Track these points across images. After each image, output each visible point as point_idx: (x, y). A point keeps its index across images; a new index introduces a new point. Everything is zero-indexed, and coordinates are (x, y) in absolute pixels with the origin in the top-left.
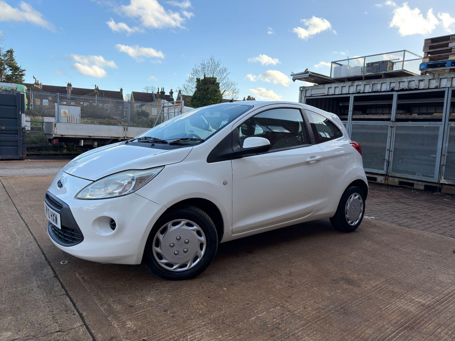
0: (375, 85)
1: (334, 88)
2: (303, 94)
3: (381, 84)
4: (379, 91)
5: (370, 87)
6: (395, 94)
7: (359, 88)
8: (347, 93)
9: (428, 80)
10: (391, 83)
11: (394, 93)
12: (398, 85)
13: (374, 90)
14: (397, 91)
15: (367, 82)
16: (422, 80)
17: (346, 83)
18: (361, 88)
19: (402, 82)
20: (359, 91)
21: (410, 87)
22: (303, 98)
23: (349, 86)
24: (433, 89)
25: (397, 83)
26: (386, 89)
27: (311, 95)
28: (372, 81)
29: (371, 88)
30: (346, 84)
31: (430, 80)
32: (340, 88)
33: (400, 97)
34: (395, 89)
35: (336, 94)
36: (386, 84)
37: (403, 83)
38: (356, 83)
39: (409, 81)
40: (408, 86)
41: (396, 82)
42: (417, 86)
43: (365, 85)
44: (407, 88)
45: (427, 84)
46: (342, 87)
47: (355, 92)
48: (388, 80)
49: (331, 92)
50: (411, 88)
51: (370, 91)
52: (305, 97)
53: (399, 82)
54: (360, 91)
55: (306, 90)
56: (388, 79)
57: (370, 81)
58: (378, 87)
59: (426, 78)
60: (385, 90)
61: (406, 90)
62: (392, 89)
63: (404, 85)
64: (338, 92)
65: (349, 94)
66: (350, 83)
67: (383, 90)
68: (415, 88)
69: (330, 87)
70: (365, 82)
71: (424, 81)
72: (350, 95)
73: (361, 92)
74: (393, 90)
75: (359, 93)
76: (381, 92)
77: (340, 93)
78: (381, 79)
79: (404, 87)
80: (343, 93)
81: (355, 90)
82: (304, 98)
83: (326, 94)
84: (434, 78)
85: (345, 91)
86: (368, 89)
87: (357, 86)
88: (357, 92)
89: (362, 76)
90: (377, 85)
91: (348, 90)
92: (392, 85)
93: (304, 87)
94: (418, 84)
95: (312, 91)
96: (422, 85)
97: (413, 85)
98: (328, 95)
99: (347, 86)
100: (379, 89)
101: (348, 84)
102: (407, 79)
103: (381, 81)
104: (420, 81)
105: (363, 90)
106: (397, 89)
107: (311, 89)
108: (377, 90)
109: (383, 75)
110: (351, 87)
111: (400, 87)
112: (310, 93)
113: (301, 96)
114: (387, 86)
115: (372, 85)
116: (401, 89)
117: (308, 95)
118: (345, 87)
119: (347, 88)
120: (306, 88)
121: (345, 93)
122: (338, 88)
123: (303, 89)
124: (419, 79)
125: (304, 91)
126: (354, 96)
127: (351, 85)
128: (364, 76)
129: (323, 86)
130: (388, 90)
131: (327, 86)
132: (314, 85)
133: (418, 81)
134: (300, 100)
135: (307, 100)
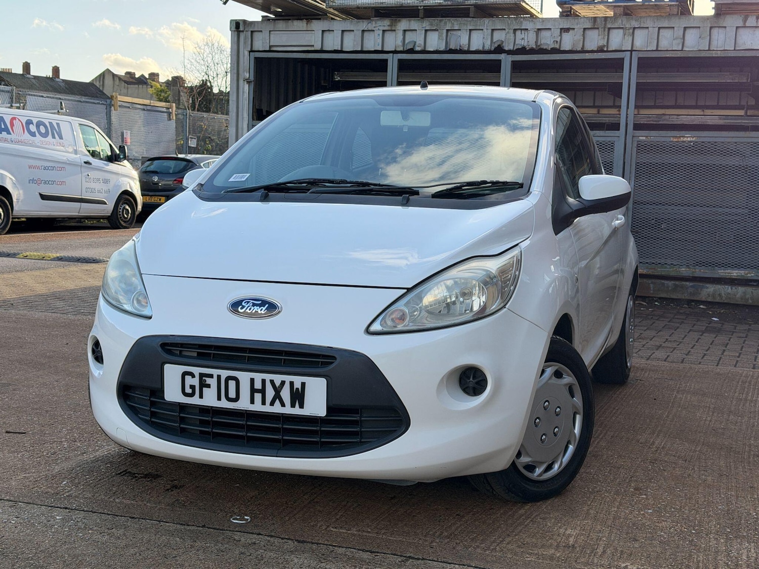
0: (454, 32)
1: (340, 32)
2: (245, 43)
3: (468, 33)
4: (466, 49)
5: (440, 37)
6: (506, 61)
7: (410, 37)
8: (379, 48)
9: (582, 30)
10: (493, 30)
11: (502, 57)
12: (512, 35)
13: (452, 47)
14: (509, 52)
15: (431, 25)
16: (567, 30)
17: (374, 22)
18: (417, 39)
19: (520, 31)
20: (410, 47)
21: (539, 44)
22: (244, 53)
23: (384, 31)
24: (592, 52)
25: (508, 32)
26: (484, 46)
27: (270, 47)
28: (445, 23)
29: (445, 40)
30: (374, 25)
31: (585, 29)
32: (359, 34)
34: (506, 48)
35: (345, 49)
36: (481, 32)
37: (523, 32)
38: (404, 24)
39: (539, 29)
40: (536, 42)
41: (507, 30)
42: (557, 42)
43: (426, 31)
44: (534, 47)
45: (580, 40)
46: (363, 31)
47: (401, 49)
48: (486, 23)
49: (332, 42)
50: (542, 47)
51: (442, 48)
52: (251, 51)
53: (515, 30)
54: (414, 46)
55: (252, 32)
56: (486, 21)
57: (441, 21)
58: (461, 39)
59: (577, 24)
60: (481, 48)
61: (532, 51)
62: (499, 46)
63: (527, 40)
64: (351, 43)
65: (382, 52)
66: (385, 23)
67: (473, 48)
68: (552, 46)
69: (329, 30)
70: (426, 24)
71: (571, 32)
72: (389, 57)
73: (418, 49)
74: (499, 50)
75: (411, 51)
76: (469, 52)
77: (360, 49)
78: (469, 19)
79: (526, 44)
80: (365, 49)
81: (399, 42)
82: (247, 53)
83: (318, 47)
84: (596, 26)
85: (372, 42)
86: (435, 42)
87: (405, 31)
88: (405, 49)
89: (418, 6)
90: (459, 33)
91: (380, 41)
92: (499, 36)
93: (245, 21)
94: (558, 40)
95: (271, 35)
96: (568, 42)
97: (547, 40)
98: (322, 51)
99: (379, 29)
100: (466, 45)
101: (380, 26)
102: (534, 24)
103: (469, 23)
104: (563, 31)
105: (423, 44)
106: (511, 48)
107: (270, 31)
108: (460, 46)
109: (472, 9)
110: (387, 35)
111: (517, 43)
112: (268, 42)
113: (235, 47)
114: (484, 38)
115: (445, 31)
116: (520, 47)
117: (259, 44)
118: (371, 33)
119: (379, 35)
120: (253, 26)
121: (373, 50)
122: (352, 33)
123: (241, 28)
124: (562, 27)
125: (245, 32)
126: (399, 59)
127: (387, 29)
128: (422, 8)
129: (307, 24)
130: (487, 48)
131: (318, 25)
132: (262, 17)
133: (559, 30)
134: (235, 58)
135: (258, 60)
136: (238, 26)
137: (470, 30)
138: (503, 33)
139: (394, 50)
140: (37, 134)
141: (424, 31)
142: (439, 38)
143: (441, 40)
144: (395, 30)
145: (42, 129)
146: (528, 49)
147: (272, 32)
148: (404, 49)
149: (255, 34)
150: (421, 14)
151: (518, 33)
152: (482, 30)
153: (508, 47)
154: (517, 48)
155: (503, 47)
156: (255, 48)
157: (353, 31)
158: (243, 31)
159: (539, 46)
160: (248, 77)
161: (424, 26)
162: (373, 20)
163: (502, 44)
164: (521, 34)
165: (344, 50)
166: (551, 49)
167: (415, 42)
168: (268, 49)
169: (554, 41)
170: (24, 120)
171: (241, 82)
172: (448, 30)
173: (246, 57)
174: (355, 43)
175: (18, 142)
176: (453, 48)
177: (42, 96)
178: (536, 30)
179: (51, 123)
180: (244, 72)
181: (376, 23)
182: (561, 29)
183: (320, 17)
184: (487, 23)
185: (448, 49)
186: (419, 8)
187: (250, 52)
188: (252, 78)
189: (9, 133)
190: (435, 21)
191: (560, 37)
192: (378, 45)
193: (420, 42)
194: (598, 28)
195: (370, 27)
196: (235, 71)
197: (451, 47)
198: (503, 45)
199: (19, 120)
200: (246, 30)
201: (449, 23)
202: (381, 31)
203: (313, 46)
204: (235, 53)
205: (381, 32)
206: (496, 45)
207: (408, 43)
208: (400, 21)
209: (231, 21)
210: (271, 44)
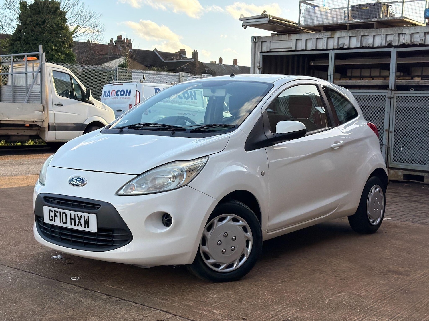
0: (364, 37)
1: (305, 40)
2: (258, 48)
3: (373, 37)
4: (371, 46)
5: (357, 40)
6: (394, 52)
7: (341, 41)
8: (325, 48)
10: (387, 35)
11: (391, 49)
12: (397, 38)
13: (364, 45)
14: (396, 47)
15: (353, 33)
16: (428, 33)
17: (322, 34)
18: (345, 42)
19: (402, 35)
20: (341, 46)
21: (413, 41)
22: (258, 53)
23: (328, 38)
25: (395, 36)
26: (381, 44)
27: (270, 49)
28: (360, 32)
29: (360, 42)
30: (322, 35)
32: (315, 40)
33: (400, 55)
34: (394, 45)
36: (380, 36)
37: (404, 35)
38: (338, 34)
39: (412, 33)
40: (411, 41)
41: (394, 34)
42: (422, 40)
43: (350, 37)
44: (410, 43)
46: (317, 39)
47: (336, 47)
49: (301, 46)
50: (414, 43)
51: (359, 46)
52: (261, 52)
53: (399, 34)
54: (344, 45)
55: (262, 42)
56: (383, 30)
57: (358, 31)
58: (369, 41)
61: (408, 46)
62: (390, 44)
63: (405, 39)
64: (311, 46)
65: (327, 49)
66: (328, 34)
67: (375, 45)
68: (420, 42)
69: (299, 39)
70: (350, 33)
72: (330, 52)
73: (345, 47)
74: (390, 45)
75: (342, 48)
76: (373, 47)
77: (315, 48)
78: (373, 29)
79: (405, 42)
80: (318, 48)
81: (336, 44)
82: (259, 53)
83: (294, 48)
85: (322, 45)
86: (355, 43)
87: (339, 38)
88: (339, 48)
89: (346, 24)
90: (368, 37)
91: (325, 44)
92: (389, 38)
93: (258, 37)
94: (423, 38)
95: (271, 44)
97: (418, 39)
98: (296, 51)
99: (325, 37)
100: (371, 44)
101: (325, 35)
102: (410, 30)
103: (373, 31)
105: (348, 44)
106: (396, 44)
107: (270, 41)
108: (368, 45)
109: (375, 23)
110: (330, 40)
111: (400, 41)
112: (269, 47)
113: (253, 50)
114: (381, 39)
115: (360, 37)
116: (402, 44)
117: (265, 49)
118: (321, 39)
119: (325, 40)
120: (262, 39)
121: (322, 48)
122: (311, 40)
123: (256, 41)
125: (258, 42)
126: (335, 53)
127: (330, 37)
128: (348, 24)
129: (288, 36)
130: (383, 45)
131: (294, 37)
132: (271, 33)
133: (424, 33)
134: (253, 56)
135: (264, 57)
137: (374, 36)
138: (393, 36)
139: (333, 48)
141: (349, 37)
142: (357, 41)
143: (358, 42)
144: (333, 37)
145: (186, 95)
146: (406, 44)
147: (271, 42)
148: (338, 47)
149: (264, 43)
150: (348, 28)
151: (401, 36)
152: (380, 35)
153: (395, 44)
154: (400, 44)
155: (392, 44)
156: (263, 51)
157: (312, 39)
158: (257, 42)
159: (413, 42)
160: (259, 66)
161: (349, 34)
162: (322, 32)
164: (403, 36)
165: (307, 49)
166: (420, 44)
167: (344, 43)
168: (269, 51)
169: (421, 40)
171: (256, 68)
172: (362, 36)
173: (258, 56)
174: (313, 45)
176: (364, 46)
178: (410, 34)
180: (257, 63)
181: (323, 34)
182: (425, 33)
183: (299, 32)
184: (383, 31)
185: (362, 46)
186: (347, 24)
187: (260, 53)
188: (261, 66)
190: (355, 31)
192: (325, 46)
193: (347, 43)
195: (320, 36)
196: (253, 63)
197: (363, 45)
198: (392, 43)
200: (259, 41)
201: (362, 32)
202: (326, 38)
203: (291, 48)
204: (253, 53)
205: (326, 39)
206: (388, 43)
207: (340, 44)
208: (336, 32)
209: (252, 37)
210: (271, 48)
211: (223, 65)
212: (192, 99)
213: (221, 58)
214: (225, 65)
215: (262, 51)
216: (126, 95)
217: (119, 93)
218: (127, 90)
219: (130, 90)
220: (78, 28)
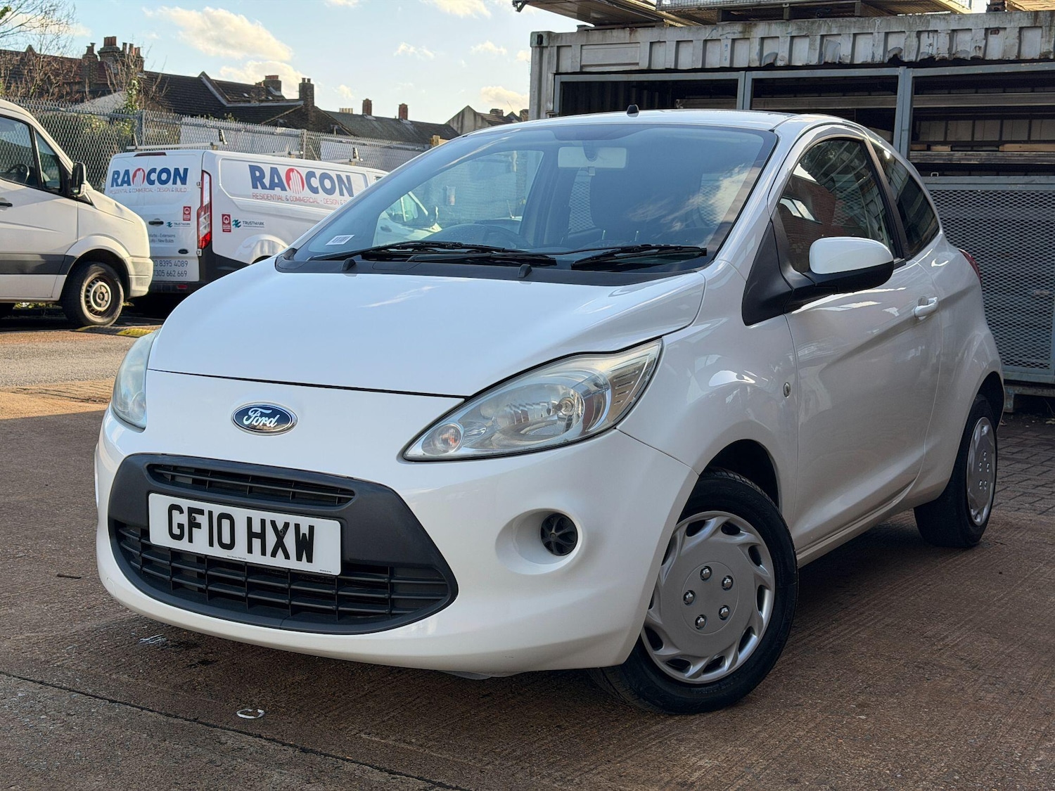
0: (828, 38)
1: (675, 43)
2: (549, 63)
3: (852, 39)
4: (848, 61)
5: (811, 45)
6: (905, 77)
7: (770, 48)
8: (727, 65)
9: (1018, 30)
10: (887, 34)
11: (900, 71)
12: (915, 40)
13: (829, 59)
14: (910, 65)
15: (800, 29)
16: (996, 31)
17: (720, 29)
18: (779, 49)
19: (926, 34)
20: (769, 61)
21: (954, 52)
22: (549, 77)
23: (734, 40)
24: (1032, 61)
25: (909, 36)
26: (873, 57)
27: (582, 67)
28: (820, 26)
29: (818, 51)
30: (720, 33)
31: (1021, 29)
32: (700, 45)
33: (921, 86)
34: (906, 59)
35: (681, 67)
36: (870, 36)
37: (931, 35)
38: (761, 29)
39: (954, 31)
40: (950, 49)
41: (907, 33)
42: (980, 48)
43: (792, 38)
44: (947, 56)
45: (1014, 45)
46: (706, 41)
47: (756, 64)
48: (878, 23)
49: (663, 58)
50: (958, 56)
51: (814, 61)
52: (557, 73)
53: (919, 33)
54: (775, 59)
55: (559, 48)
56: (878, 21)
57: (813, 23)
58: (842, 48)
59: (1010, 21)
60: (869, 60)
61: (943, 62)
62: (895, 56)
63: (936, 46)
64: (688, 59)
65: (731, 69)
66: (736, 29)
67: (858, 61)
68: (973, 54)
69: (659, 42)
70: (792, 29)
71: (1002, 32)
72: (740, 76)
73: (780, 63)
74: (896, 61)
75: (771, 67)
76: (852, 66)
77: (700, 66)
78: (853, 19)
79: (934, 53)
80: (707, 66)
81: (754, 55)
82: (551, 77)
83: (644, 65)
84: (1037, 24)
85: (718, 57)
86: (804, 53)
87: (763, 39)
88: (763, 65)
89: (782, 4)
90: (838, 39)
91: (728, 54)
92: (895, 42)
93: (549, 33)
94: (982, 45)
95: (584, 52)
96: (997, 48)
97: (967, 46)
98: (649, 71)
99: (727, 38)
100: (847, 56)
101: (729, 33)
102: (947, 22)
103: (853, 25)
104: (990, 31)
105: (787, 56)
106: (913, 58)
107: (582, 46)
108: (840, 58)
109: (858, 4)
110: (738, 45)
111: (921, 51)
112: (579, 60)
113: (537, 68)
114: (874, 45)
115: (818, 38)
116: (926, 57)
117: (566, 66)
118: (717, 43)
119: (727, 45)
120: (560, 39)
121: (718, 66)
122: (691, 44)
123: (545, 44)
124: (988, 27)
125: (549, 48)
126: (753, 79)
127: (739, 37)
128: (788, 5)
129: (630, 34)
130: (878, 59)
131: (645, 36)
132: (579, 26)
133: (983, 31)
134: (536, 83)
135: (565, 85)
136: (541, 41)
137: (855, 35)
138: (903, 37)
139: (747, 66)
140: (320, 189)
141: (789, 39)
142: (810, 48)
143: (813, 51)
144: (749, 39)
145: (328, 184)
146: (937, 59)
147: (584, 47)
148: (760, 64)
149: (563, 51)
150: (786, 15)
151: (924, 36)
152: (872, 33)
153: (909, 57)
154: (922, 58)
155: (901, 57)
156: (562, 70)
157: (692, 41)
158: (547, 47)
159: (954, 54)
160: (552, 109)
161: (789, 31)
162: (719, 26)
163: (901, 52)
164: (928, 37)
165: (679, 68)
166: (971, 58)
167: (777, 54)
168: (578, 70)
169: (976, 47)
170: (304, 173)
171: (543, 114)
172: (823, 36)
173: (549, 82)
174: (694, 59)
175: (298, 200)
176: (830, 62)
177: (341, 142)
178: (949, 32)
179: (339, 177)
180: (546, 102)
181: (723, 30)
182: (987, 29)
183: (654, 24)
185: (823, 62)
186: (784, 6)
187: (555, 74)
188: (557, 111)
189: (283, 189)
190: (805, 23)
191: (985, 41)
192: (726, 59)
193: (784, 54)
194: (1041, 27)
195: (715, 35)
196: (536, 101)
197: (826, 60)
198: (901, 55)
199: (298, 172)
200: (551, 45)
201: (824, 26)
202: (730, 40)
203: (637, 64)
204: (536, 76)
205: (729, 42)
206: (891, 55)
207: (766, 56)
208: (755, 25)
209: (533, 33)
210: (583, 63)
211: (374, 119)
212: (342, 194)
213: (367, 100)
214: (378, 119)
215: (560, 71)
216: (175, 183)
217: (154, 177)
218: (177, 170)
219: (186, 170)
220: (8, 14)
